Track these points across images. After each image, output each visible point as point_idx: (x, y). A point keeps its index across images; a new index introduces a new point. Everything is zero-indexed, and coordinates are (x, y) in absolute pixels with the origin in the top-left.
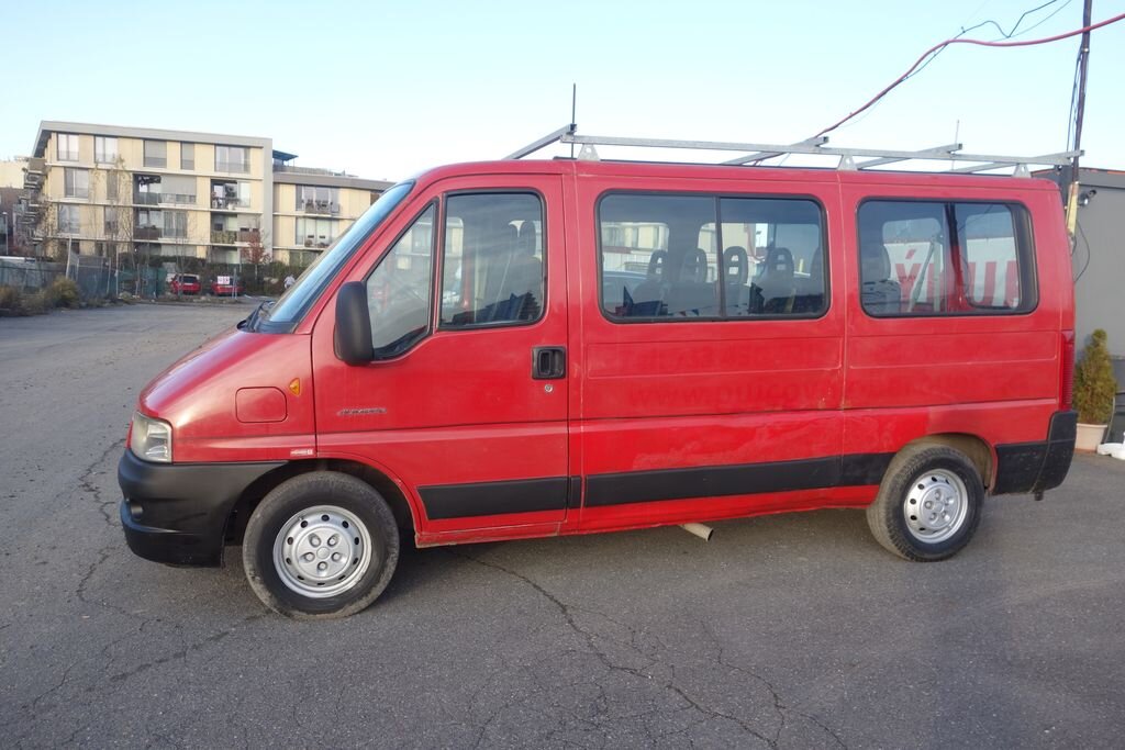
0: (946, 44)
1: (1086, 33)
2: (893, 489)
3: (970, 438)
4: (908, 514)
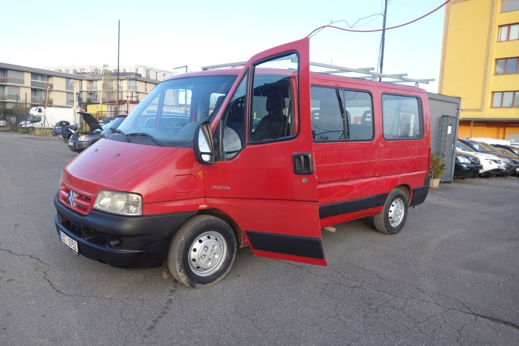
0: (324, 27)
1: (384, 31)
2: (386, 207)
3: (406, 186)
4: (389, 216)
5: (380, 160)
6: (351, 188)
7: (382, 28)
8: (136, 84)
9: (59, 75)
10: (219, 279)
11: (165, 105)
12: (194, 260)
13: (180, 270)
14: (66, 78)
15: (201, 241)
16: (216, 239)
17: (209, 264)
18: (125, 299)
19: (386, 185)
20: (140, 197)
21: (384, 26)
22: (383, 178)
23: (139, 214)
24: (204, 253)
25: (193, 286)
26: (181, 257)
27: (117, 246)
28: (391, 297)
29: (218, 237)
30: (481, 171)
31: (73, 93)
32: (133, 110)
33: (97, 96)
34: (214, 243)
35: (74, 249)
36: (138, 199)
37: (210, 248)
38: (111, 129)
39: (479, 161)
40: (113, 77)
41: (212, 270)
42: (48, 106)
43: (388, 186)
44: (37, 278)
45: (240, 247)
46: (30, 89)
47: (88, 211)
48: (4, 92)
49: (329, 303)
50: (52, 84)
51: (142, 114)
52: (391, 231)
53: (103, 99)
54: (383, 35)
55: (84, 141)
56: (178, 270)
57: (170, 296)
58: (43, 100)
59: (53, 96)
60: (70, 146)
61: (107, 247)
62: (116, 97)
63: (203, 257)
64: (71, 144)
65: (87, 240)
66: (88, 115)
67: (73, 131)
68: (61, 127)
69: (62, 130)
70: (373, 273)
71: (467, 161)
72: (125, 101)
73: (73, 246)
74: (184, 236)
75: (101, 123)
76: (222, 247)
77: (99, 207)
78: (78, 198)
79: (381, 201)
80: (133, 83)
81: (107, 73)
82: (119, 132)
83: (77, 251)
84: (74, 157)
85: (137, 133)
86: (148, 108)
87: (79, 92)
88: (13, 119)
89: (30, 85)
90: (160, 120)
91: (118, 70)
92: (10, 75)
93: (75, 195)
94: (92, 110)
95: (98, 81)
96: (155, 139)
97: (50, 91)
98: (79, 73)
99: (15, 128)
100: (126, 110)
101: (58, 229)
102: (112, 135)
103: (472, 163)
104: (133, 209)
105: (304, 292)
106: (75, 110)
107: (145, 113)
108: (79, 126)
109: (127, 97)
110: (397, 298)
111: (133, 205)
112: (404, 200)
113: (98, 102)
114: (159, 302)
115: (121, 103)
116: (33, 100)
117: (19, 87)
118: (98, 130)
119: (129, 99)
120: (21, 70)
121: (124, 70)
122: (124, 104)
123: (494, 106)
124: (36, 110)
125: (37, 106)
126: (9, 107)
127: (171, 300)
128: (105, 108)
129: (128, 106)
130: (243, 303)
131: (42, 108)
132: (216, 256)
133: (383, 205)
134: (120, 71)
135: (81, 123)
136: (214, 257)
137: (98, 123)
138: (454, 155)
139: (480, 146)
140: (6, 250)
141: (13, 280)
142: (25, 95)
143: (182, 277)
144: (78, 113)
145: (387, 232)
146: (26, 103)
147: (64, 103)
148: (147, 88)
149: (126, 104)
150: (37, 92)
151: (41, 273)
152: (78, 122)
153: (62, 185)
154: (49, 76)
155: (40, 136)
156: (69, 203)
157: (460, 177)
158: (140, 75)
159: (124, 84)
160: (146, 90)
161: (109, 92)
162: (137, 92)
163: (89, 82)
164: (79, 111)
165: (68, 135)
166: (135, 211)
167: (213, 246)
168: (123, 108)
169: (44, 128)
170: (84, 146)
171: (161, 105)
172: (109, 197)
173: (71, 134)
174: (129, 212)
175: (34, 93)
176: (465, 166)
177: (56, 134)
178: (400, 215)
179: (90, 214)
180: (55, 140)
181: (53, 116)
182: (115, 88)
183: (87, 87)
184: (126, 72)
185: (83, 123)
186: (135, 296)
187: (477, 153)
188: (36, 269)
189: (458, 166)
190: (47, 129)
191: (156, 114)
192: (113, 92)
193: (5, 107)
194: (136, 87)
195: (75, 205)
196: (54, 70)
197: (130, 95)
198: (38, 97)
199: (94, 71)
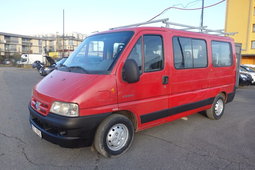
0: (170, 8)
1: (203, 9)
2: (214, 105)
3: (224, 93)
4: (215, 110)
5: (211, 78)
6: (196, 95)
7: (202, 7)
8: (72, 42)
9: (35, 38)
10: (124, 152)
11: (89, 52)
12: (110, 141)
13: (102, 148)
14: (39, 40)
15: (113, 130)
16: (122, 128)
17: (119, 143)
18: (70, 167)
19: (214, 92)
20: (77, 105)
21: (203, 6)
22: (213, 88)
23: (77, 115)
24: (116, 137)
25: (109, 157)
26: (102, 140)
27: (64, 135)
28: (229, 162)
29: (123, 127)
30: (253, 82)
31: (42, 47)
32: (72, 54)
33: (54, 48)
34: (121, 131)
35: (39, 136)
36: (76, 106)
37: (119, 133)
38: (60, 64)
39: (251, 77)
40: (61, 39)
41: (120, 147)
42: (30, 54)
43: (215, 93)
44: (19, 153)
45: (136, 132)
46: (21, 46)
47: (47, 113)
48: (9, 47)
49: (193, 167)
50: (32, 43)
51: (76, 56)
52: (217, 118)
53: (56, 49)
54: (203, 11)
55: (47, 71)
56: (101, 148)
57: (96, 163)
58: (28, 50)
59: (32, 48)
60: (40, 73)
61: (58, 135)
62: (63, 48)
63: (115, 139)
64: (41, 72)
65: (47, 131)
66: (49, 57)
67: (42, 66)
68: (36, 64)
69: (37, 65)
70: (214, 145)
71: (245, 77)
72: (68, 50)
73: (38, 133)
74: (104, 128)
75: (56, 61)
76: (126, 133)
77: (53, 111)
78: (41, 105)
79: (211, 102)
80: (71, 41)
81: (58, 37)
82: (64, 66)
83: (41, 137)
84: (42, 78)
85: (74, 66)
86: (79, 53)
87: (45, 46)
88: (13, 60)
89: (21, 44)
90: (87, 59)
91: (64, 35)
92: (12, 39)
93: (39, 104)
94: (51, 55)
95: (54, 41)
96: (85, 70)
97: (31, 46)
98: (45, 37)
99: (14, 65)
100: (68, 54)
101: (31, 123)
102: (60, 67)
103: (248, 78)
104: (73, 112)
105: (176, 160)
106: (43, 55)
107: (78, 56)
108: (45, 63)
109: (69, 48)
110: (233, 163)
111: (73, 110)
112: (223, 101)
113: (54, 51)
114: (90, 168)
115: (65, 51)
116: (23, 51)
117: (16, 45)
118: (54, 65)
119: (69, 49)
120: (17, 37)
121: (67, 35)
122: (67, 51)
123: (253, 48)
124: (24, 56)
125: (25, 54)
126: (11, 54)
127: (97, 166)
128: (57, 54)
129: (69, 53)
130: (141, 168)
131: (27, 55)
132: (123, 139)
133: (212, 104)
134: (65, 36)
135: (46, 62)
136: (121, 139)
137: (54, 61)
138: (239, 73)
139: (249, 69)
140: (3, 134)
141: (4, 154)
142: (19, 48)
143: (103, 152)
144: (44, 56)
145: (214, 119)
146: (19, 53)
147: (38, 52)
148: (78, 43)
149: (68, 51)
150: (25, 47)
151: (21, 149)
152: (45, 61)
153: (32, 97)
154: (30, 39)
155: (26, 68)
156: (36, 108)
157: (241, 85)
158: (74, 37)
159: (67, 42)
160: (77, 44)
161: (59, 46)
162: (73, 46)
163: (50, 41)
164: (45, 56)
165: (39, 68)
166: (74, 114)
167: (121, 133)
168: (66, 54)
169: (28, 64)
170: (47, 73)
171: (87, 52)
172: (58, 105)
173: (41, 67)
174: (71, 115)
175: (23, 47)
176: (244, 79)
177: (34, 67)
178: (221, 108)
179: (48, 115)
180: (33, 70)
181: (32, 59)
182: (62, 44)
183: (49, 44)
184: (68, 36)
185: (47, 62)
186: (76, 164)
187: (249, 72)
188: (18, 146)
189: (241, 80)
190: (30, 65)
191: (84, 56)
192: (62, 46)
193: (9, 55)
194: (73, 43)
195: (39, 109)
196: (33, 36)
197: (70, 47)
198: (25, 49)
199: (52, 36)
